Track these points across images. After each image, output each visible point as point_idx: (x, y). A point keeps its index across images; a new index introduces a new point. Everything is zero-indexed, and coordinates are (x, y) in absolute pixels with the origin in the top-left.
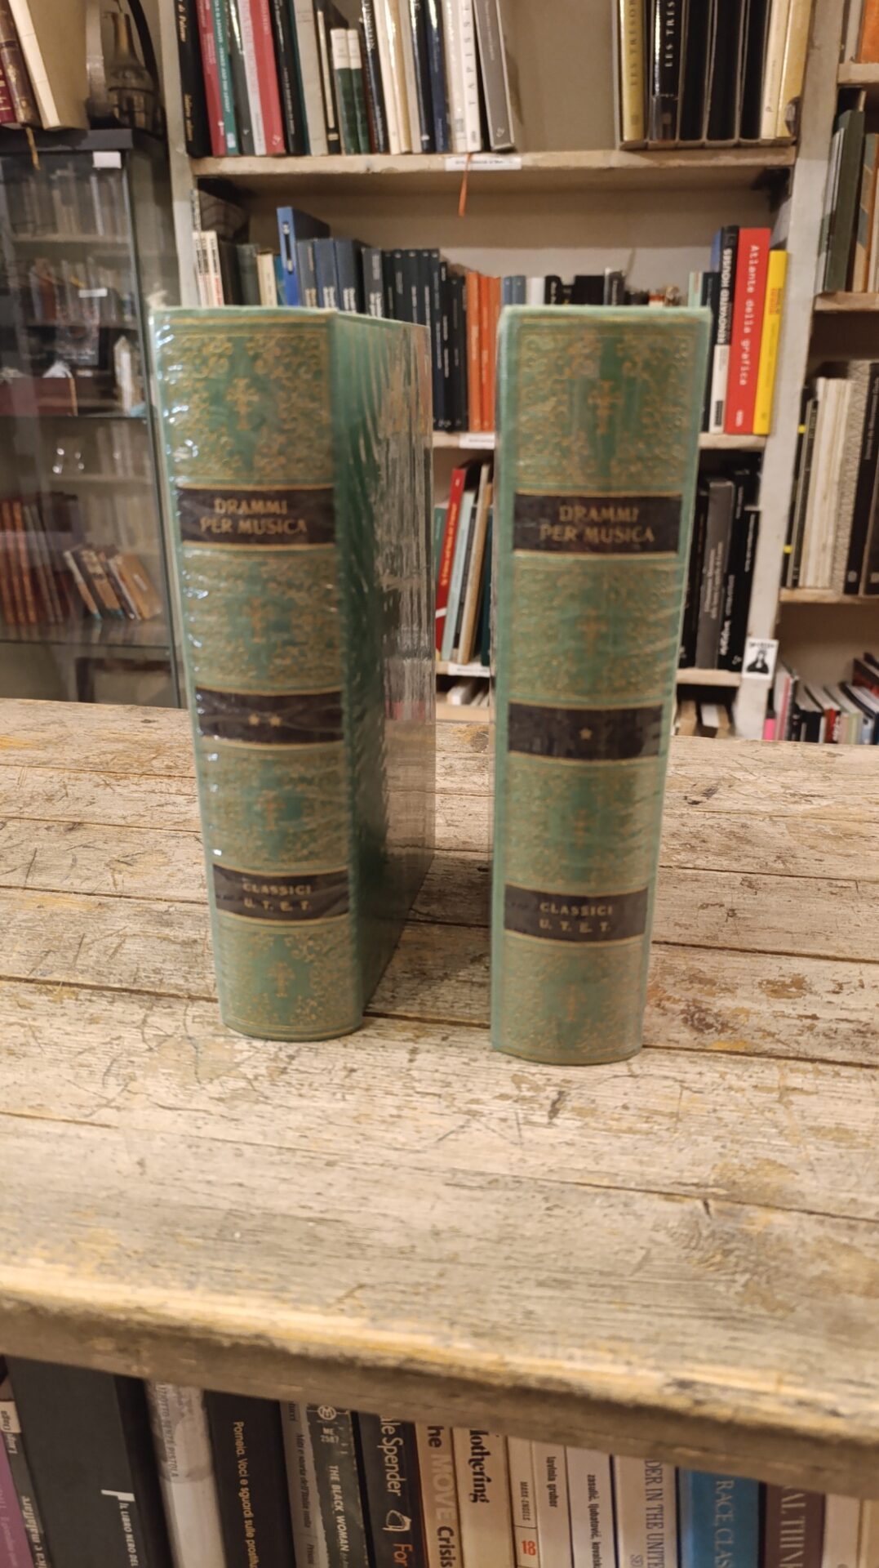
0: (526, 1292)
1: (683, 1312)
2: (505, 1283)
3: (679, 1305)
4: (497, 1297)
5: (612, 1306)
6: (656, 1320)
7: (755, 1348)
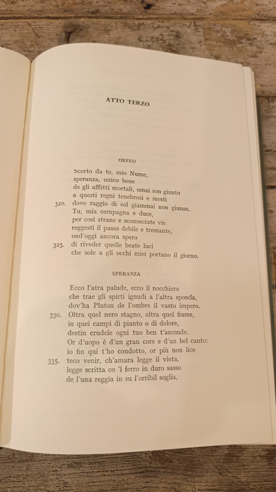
0: (63, 472)
1: (128, 472)
2: (54, 469)
3: (126, 468)
4: (52, 477)
5: (99, 474)
6: (116, 478)
7: (155, 485)
